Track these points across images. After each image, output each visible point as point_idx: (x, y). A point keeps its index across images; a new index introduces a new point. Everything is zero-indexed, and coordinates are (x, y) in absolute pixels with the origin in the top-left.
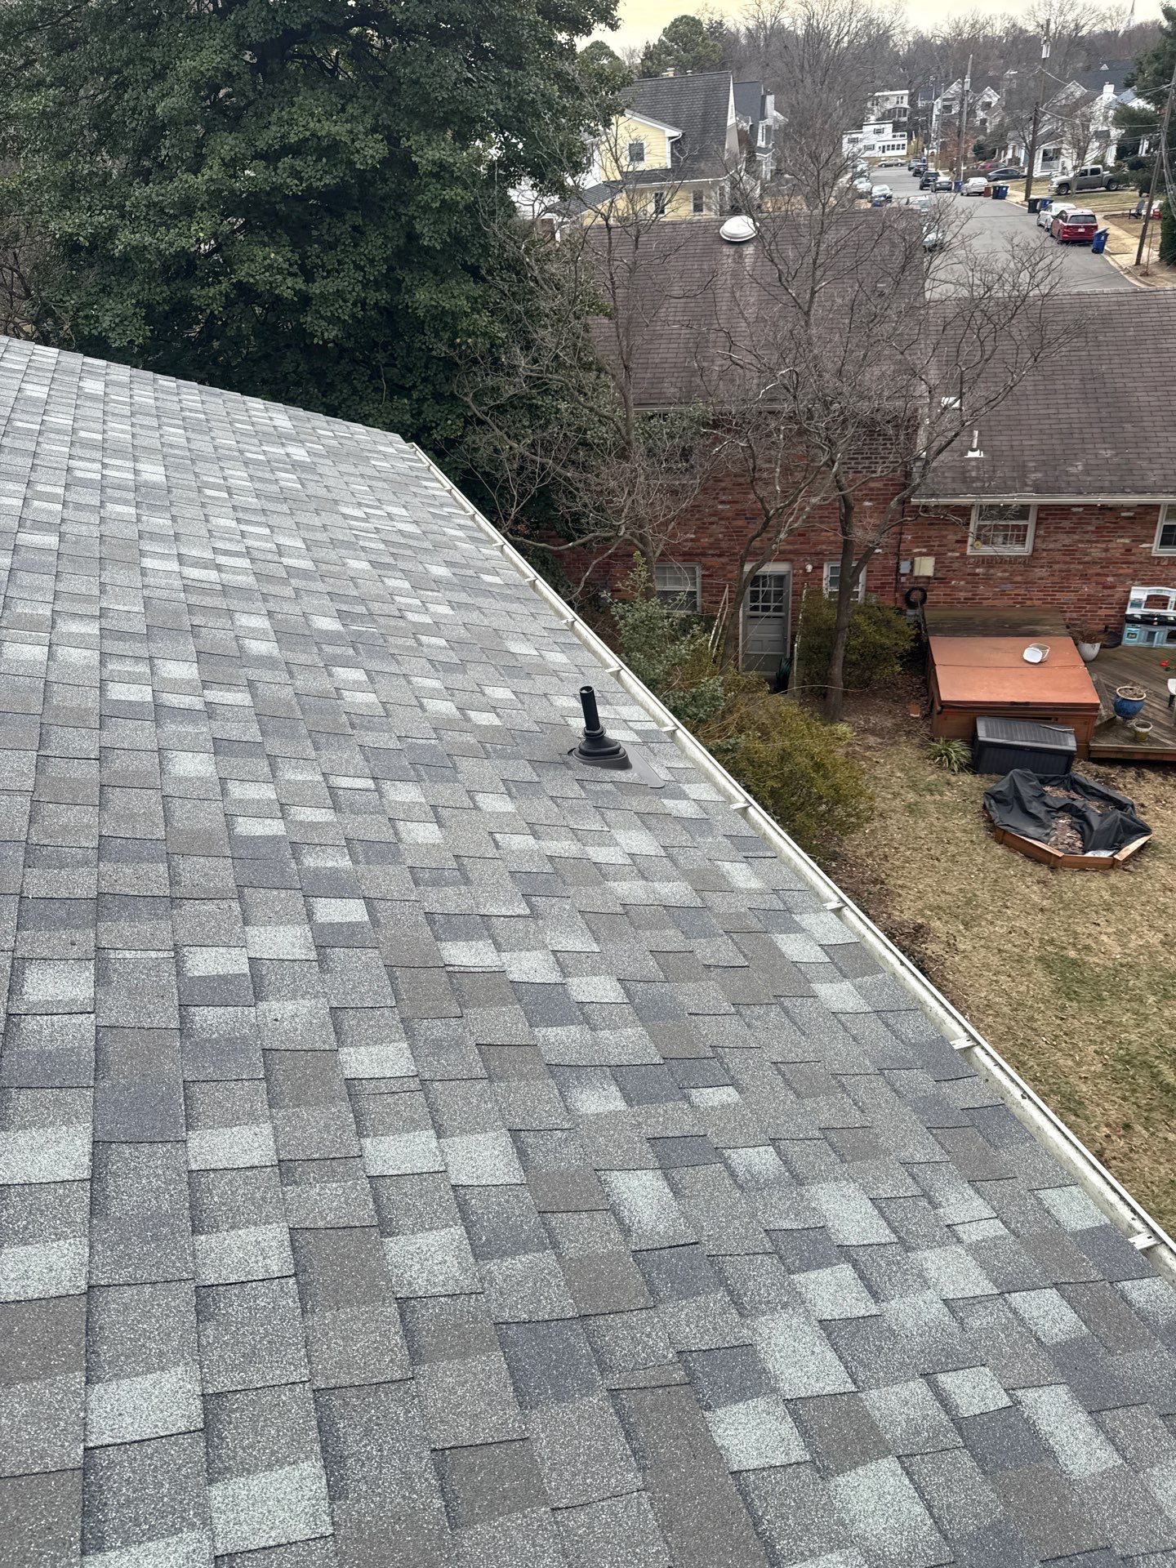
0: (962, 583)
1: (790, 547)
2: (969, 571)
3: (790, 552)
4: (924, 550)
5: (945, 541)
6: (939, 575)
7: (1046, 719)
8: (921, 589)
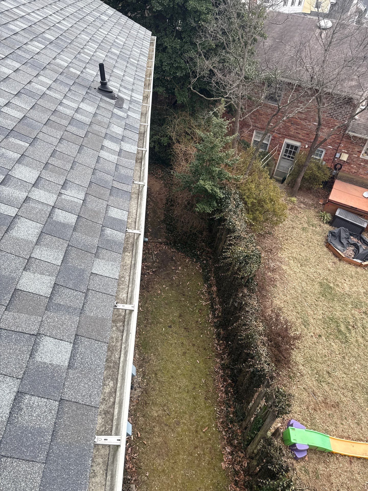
0: (355, 166)
1: (303, 137)
2: (358, 163)
3: (302, 139)
4: (346, 151)
5: (354, 150)
6: (348, 161)
7: (361, 216)
8: (340, 164)
